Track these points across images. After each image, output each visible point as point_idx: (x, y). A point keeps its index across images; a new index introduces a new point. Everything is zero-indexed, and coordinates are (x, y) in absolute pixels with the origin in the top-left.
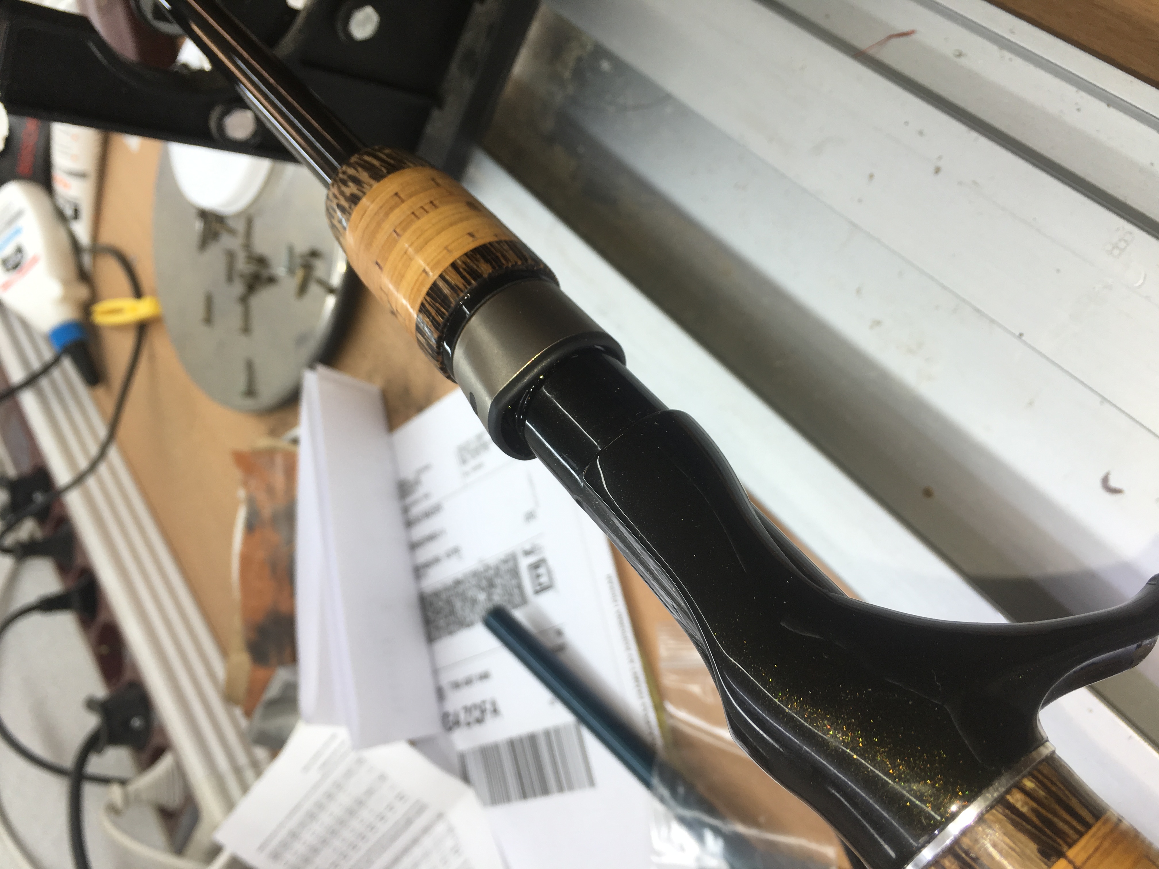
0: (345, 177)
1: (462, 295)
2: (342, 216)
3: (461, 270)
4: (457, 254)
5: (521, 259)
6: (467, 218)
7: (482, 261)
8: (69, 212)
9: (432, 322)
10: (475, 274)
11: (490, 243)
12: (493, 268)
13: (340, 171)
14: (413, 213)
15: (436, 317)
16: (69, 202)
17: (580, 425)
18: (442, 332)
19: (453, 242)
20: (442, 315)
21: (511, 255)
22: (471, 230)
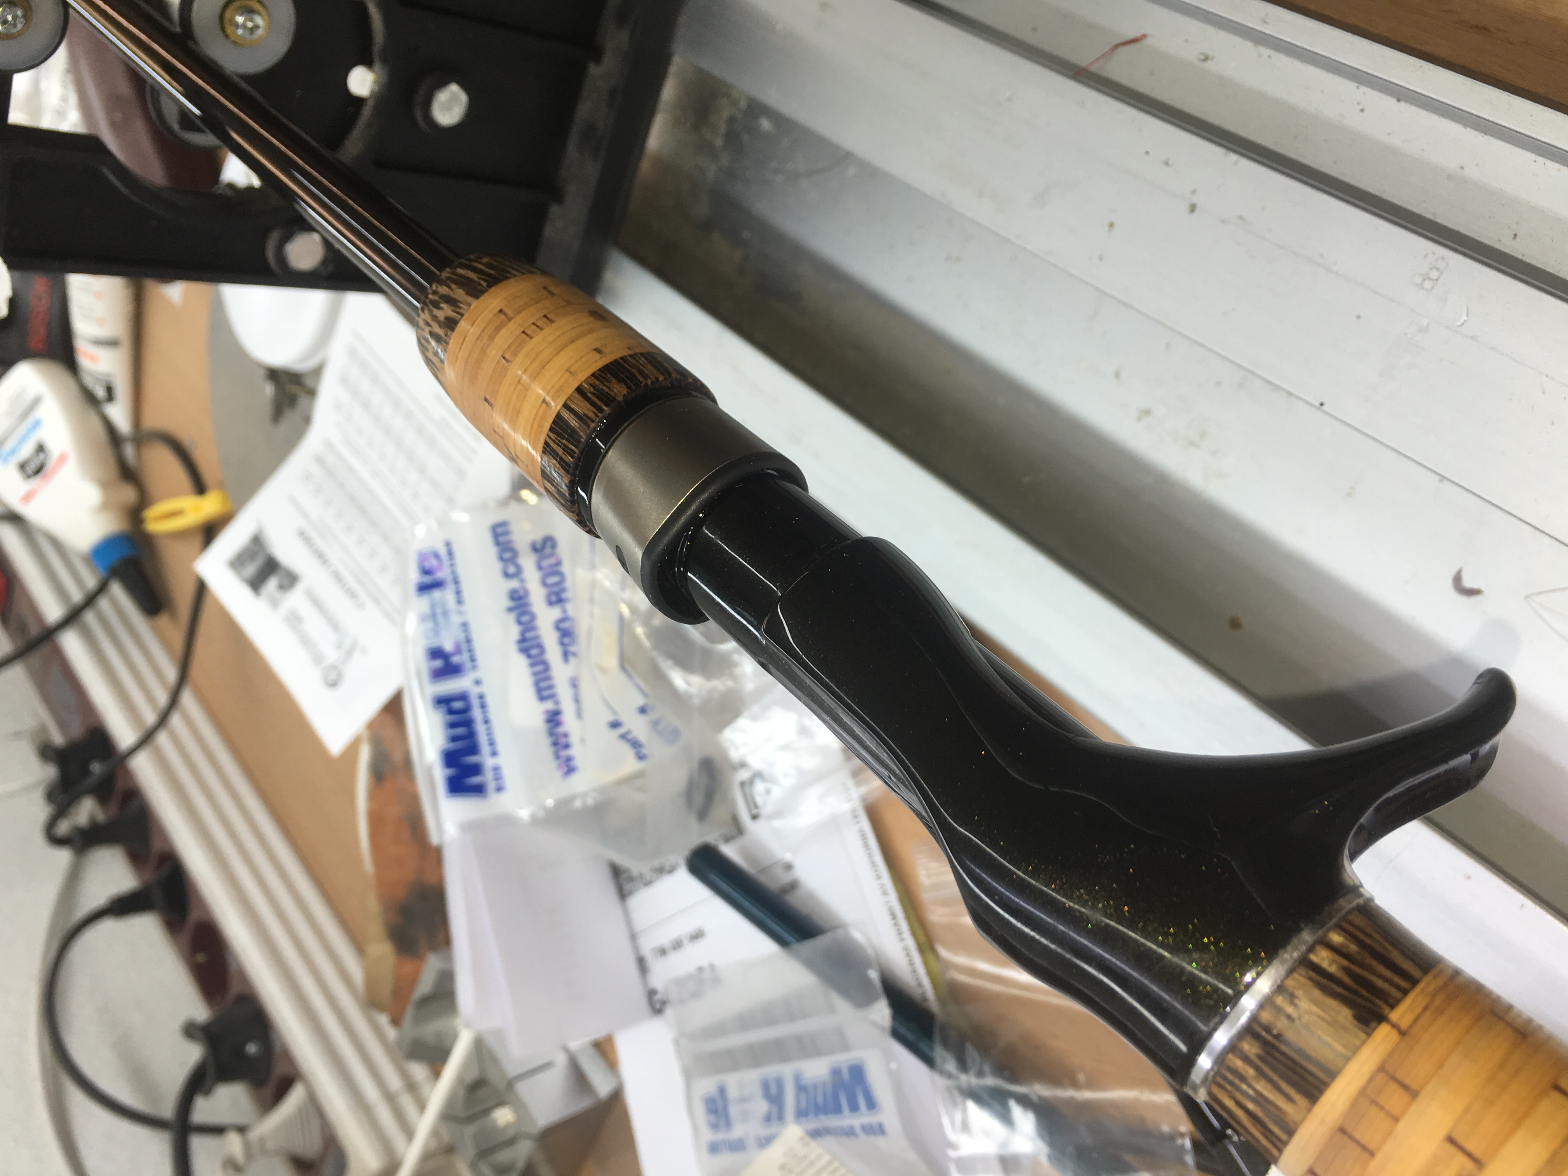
0: (436, 298)
1: (593, 425)
2: (438, 347)
3: (589, 395)
4: (582, 376)
5: (663, 374)
6: (591, 331)
7: (614, 381)
8: (100, 393)
9: (559, 463)
10: (607, 399)
11: (622, 358)
12: (629, 388)
13: (430, 291)
14: (524, 332)
15: (564, 456)
16: (98, 380)
17: (753, 568)
18: (574, 475)
19: (576, 361)
20: (571, 453)
21: (649, 369)
22: (597, 345)
